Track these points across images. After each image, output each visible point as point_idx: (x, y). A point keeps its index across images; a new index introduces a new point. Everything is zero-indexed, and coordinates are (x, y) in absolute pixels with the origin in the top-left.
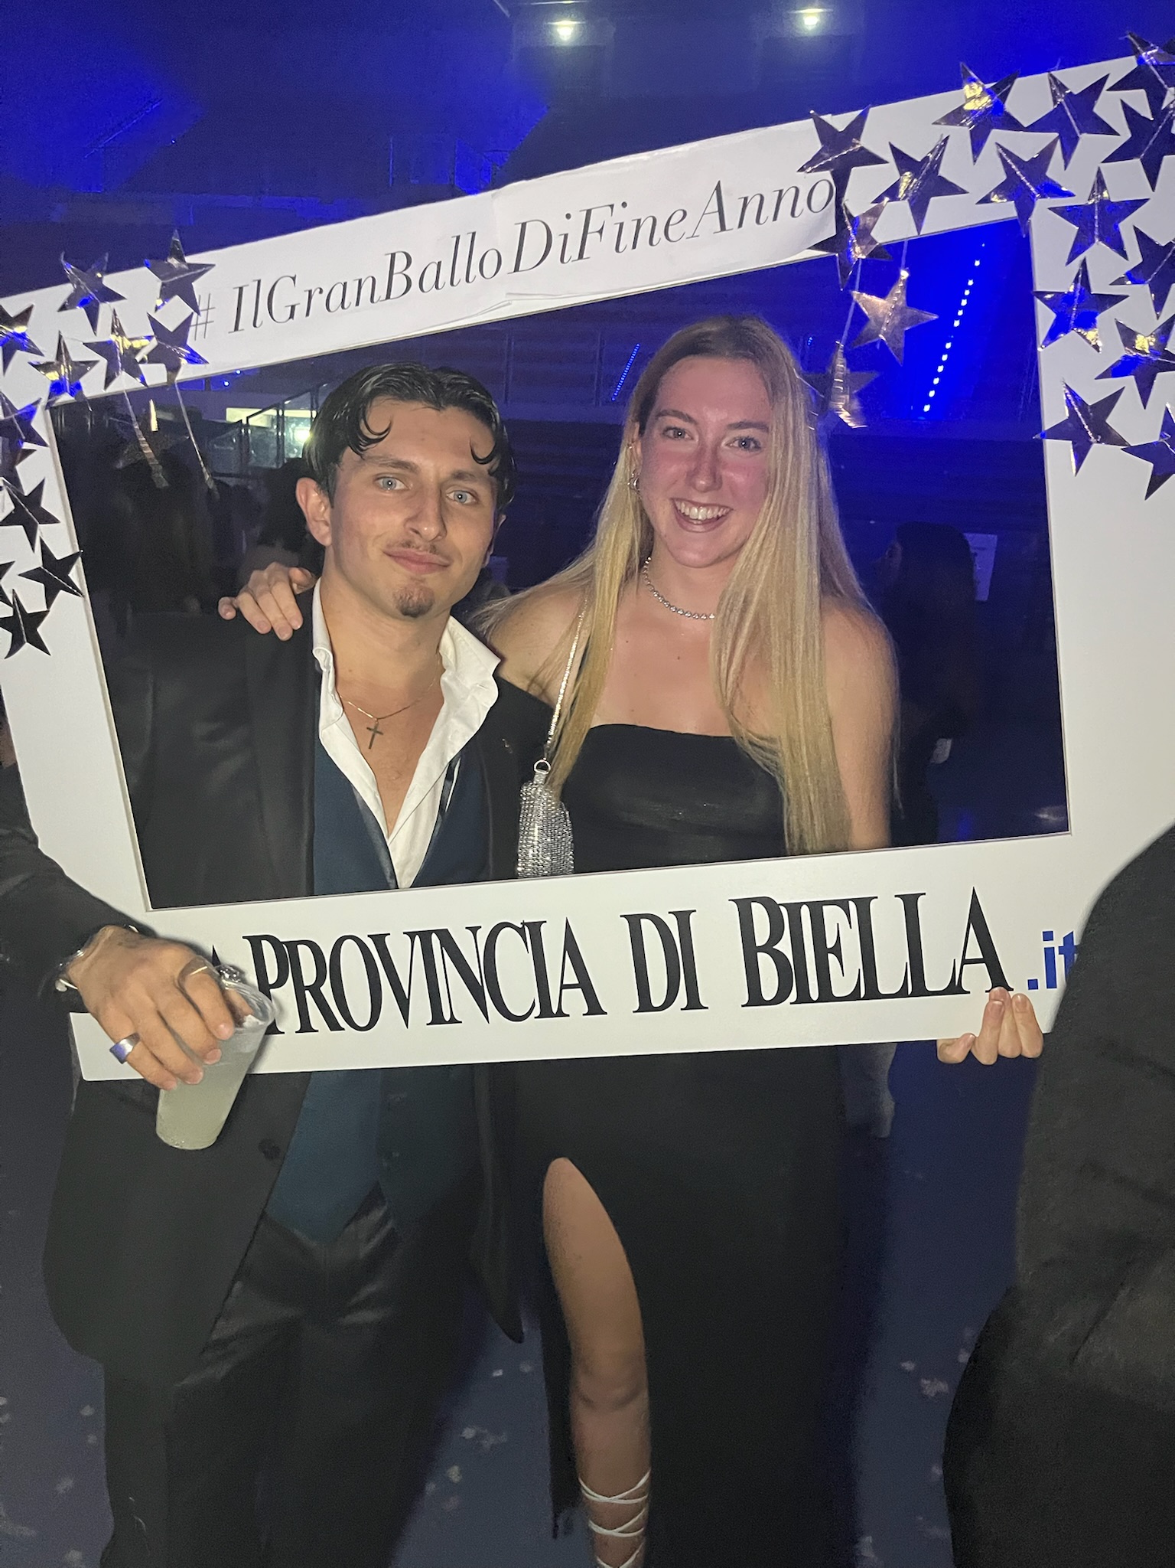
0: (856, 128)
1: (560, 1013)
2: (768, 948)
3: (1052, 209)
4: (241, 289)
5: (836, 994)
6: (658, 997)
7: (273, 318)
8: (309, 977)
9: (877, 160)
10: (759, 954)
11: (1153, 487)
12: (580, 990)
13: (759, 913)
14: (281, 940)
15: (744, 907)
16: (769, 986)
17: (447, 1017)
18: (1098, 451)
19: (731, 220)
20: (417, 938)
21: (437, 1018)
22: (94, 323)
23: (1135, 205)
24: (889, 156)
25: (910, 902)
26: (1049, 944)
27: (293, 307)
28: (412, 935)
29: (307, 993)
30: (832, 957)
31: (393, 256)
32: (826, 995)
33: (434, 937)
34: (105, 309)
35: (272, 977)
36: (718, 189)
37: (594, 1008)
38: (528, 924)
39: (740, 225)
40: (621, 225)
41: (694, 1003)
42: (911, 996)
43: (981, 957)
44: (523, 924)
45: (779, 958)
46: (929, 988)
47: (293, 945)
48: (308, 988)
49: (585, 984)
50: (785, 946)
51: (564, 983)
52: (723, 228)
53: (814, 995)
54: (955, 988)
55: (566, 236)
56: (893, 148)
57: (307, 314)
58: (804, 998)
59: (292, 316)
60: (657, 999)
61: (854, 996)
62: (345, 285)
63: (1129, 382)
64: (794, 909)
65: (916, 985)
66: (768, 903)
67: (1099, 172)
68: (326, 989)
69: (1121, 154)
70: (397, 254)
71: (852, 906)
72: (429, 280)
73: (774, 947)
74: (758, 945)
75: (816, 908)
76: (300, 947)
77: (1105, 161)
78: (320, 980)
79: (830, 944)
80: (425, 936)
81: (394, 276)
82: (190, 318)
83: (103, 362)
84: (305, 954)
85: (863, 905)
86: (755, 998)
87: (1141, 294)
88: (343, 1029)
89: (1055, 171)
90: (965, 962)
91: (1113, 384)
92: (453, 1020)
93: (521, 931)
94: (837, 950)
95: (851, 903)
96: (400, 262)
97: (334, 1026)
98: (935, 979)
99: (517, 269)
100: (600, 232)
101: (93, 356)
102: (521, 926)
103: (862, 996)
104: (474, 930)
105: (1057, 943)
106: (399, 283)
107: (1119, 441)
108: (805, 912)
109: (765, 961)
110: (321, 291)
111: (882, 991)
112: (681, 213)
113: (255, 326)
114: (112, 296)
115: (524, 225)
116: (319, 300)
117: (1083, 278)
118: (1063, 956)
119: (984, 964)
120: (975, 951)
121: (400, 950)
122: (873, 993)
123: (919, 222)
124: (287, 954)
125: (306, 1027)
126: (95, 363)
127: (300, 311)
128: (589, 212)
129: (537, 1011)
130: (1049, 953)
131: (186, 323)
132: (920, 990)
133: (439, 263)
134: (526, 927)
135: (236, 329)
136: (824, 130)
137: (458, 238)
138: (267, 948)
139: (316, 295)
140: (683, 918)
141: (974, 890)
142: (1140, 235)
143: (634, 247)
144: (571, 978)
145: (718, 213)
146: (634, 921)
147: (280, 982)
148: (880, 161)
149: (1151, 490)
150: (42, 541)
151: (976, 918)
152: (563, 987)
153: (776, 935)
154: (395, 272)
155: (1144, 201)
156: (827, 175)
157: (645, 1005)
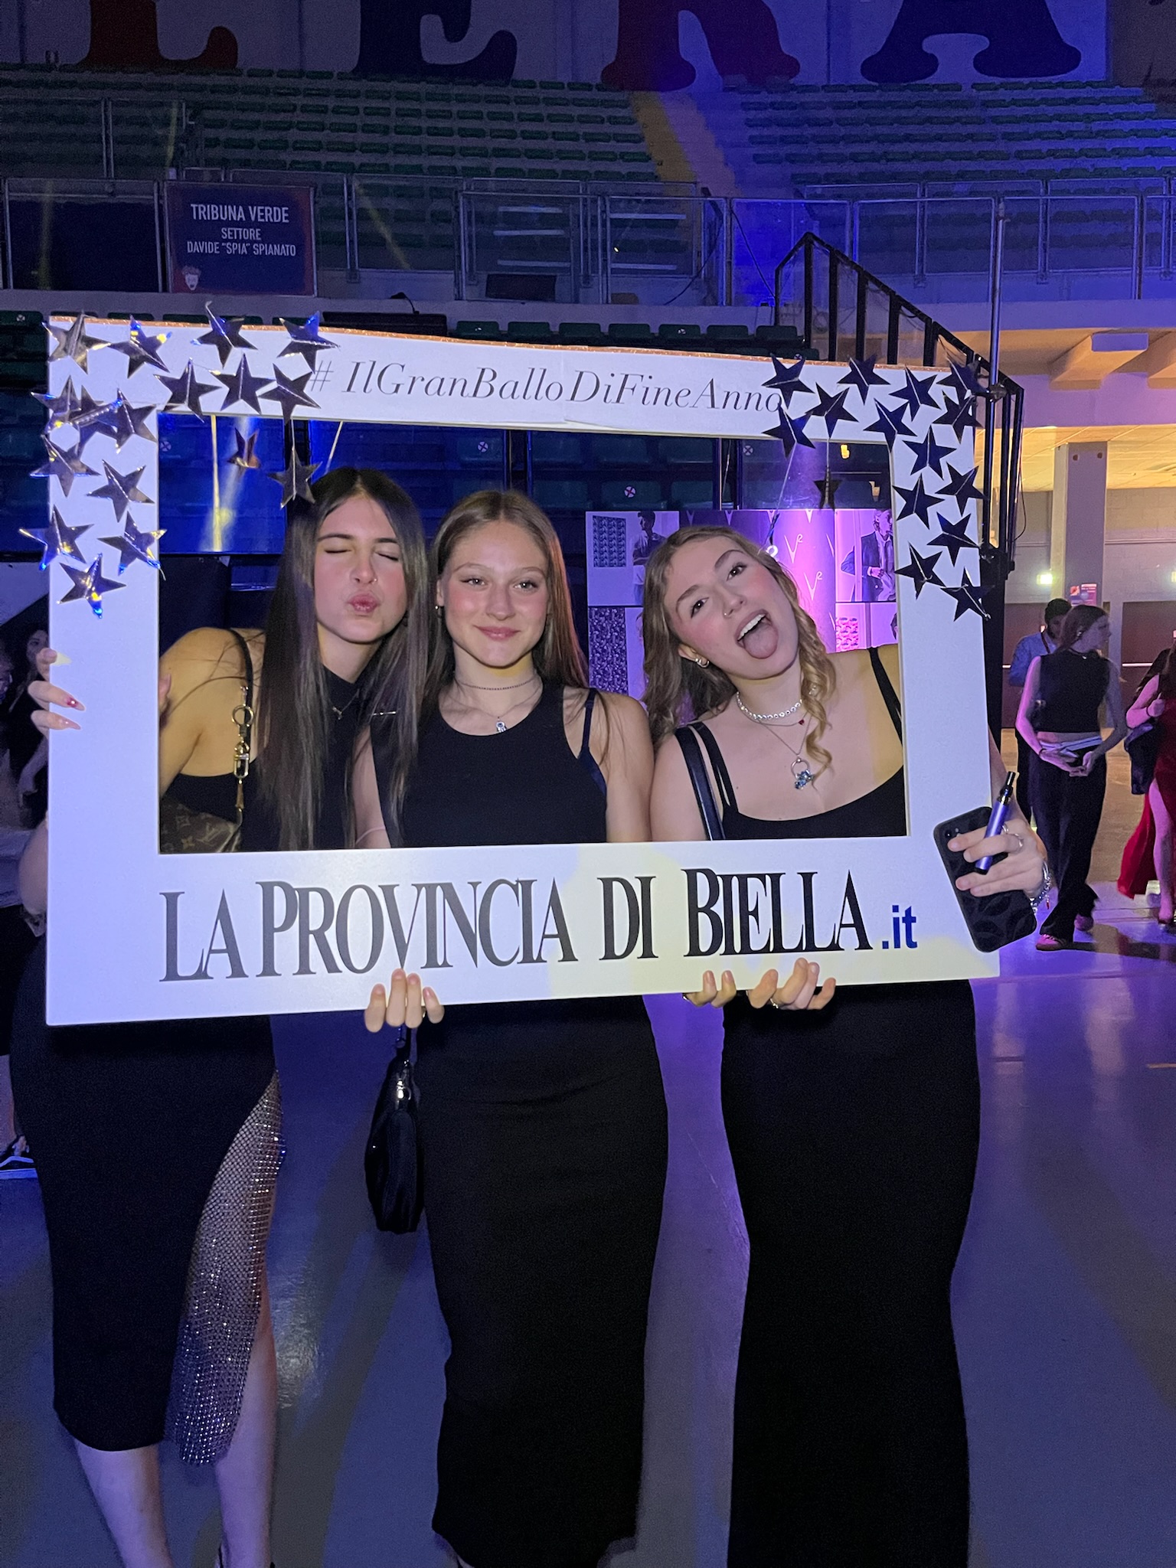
0: (796, 370)
1: (540, 960)
2: (707, 910)
3: (906, 442)
4: (358, 364)
5: (753, 948)
6: (620, 945)
7: (380, 387)
8: (315, 923)
9: (808, 390)
10: (700, 914)
11: (958, 615)
12: (558, 939)
13: (702, 879)
14: (294, 887)
15: (691, 875)
16: (705, 942)
17: (440, 962)
18: (927, 586)
19: (719, 402)
20: (424, 889)
21: (431, 962)
22: (223, 358)
23: (949, 450)
24: (815, 390)
25: (807, 878)
26: (896, 915)
27: (398, 386)
28: (419, 887)
29: (311, 937)
30: (751, 917)
31: (483, 370)
32: (746, 949)
33: (439, 887)
34: (236, 353)
35: (279, 920)
36: (712, 383)
37: (568, 956)
38: (521, 882)
39: (724, 407)
40: (647, 389)
41: (648, 953)
42: (806, 950)
43: (852, 922)
44: (518, 881)
45: (714, 917)
46: (817, 946)
47: (305, 893)
48: (312, 932)
49: (563, 935)
50: (719, 908)
51: (546, 933)
52: (713, 406)
53: (737, 947)
54: (834, 946)
55: (609, 386)
56: (818, 387)
57: (409, 392)
58: (730, 950)
59: (396, 391)
60: (618, 952)
61: (766, 950)
62: (442, 380)
63: (945, 549)
64: (727, 879)
65: (809, 944)
66: (709, 873)
67: (931, 428)
68: (331, 935)
69: (942, 421)
70: (486, 371)
71: (768, 878)
72: (507, 392)
73: (712, 909)
74: (699, 906)
75: (743, 879)
76: (311, 894)
77: (934, 423)
78: (326, 925)
79: (751, 909)
80: (431, 889)
81: (482, 383)
82: (308, 376)
83: (226, 389)
84: (316, 902)
85: (776, 878)
86: (695, 951)
87: (951, 500)
88: (341, 972)
89: (906, 420)
90: (842, 926)
91: (937, 549)
92: (445, 964)
93: (515, 888)
94: (755, 913)
95: (767, 877)
96: (488, 375)
97: (332, 968)
98: (821, 940)
99: (572, 399)
100: (633, 389)
101: (218, 383)
102: (515, 883)
103: (771, 950)
104: (475, 885)
105: (901, 914)
106: (484, 389)
107: (939, 582)
108: (735, 881)
109: (703, 919)
110: (423, 379)
111: (785, 947)
112: (686, 392)
113: (365, 391)
114: (243, 344)
115: (581, 373)
116: (419, 385)
117: (920, 485)
118: (904, 924)
119: (854, 929)
120: (849, 919)
121: (405, 899)
122: (779, 948)
123: (830, 432)
124: (298, 902)
125: (304, 968)
126: (215, 388)
127: (404, 389)
128: (627, 376)
129: (520, 957)
130: (896, 920)
131: (306, 377)
132: (811, 947)
133: (517, 383)
134: (520, 885)
135: (349, 390)
136: (778, 365)
137: (533, 370)
138: (279, 894)
139: (418, 382)
140: (646, 882)
141: (849, 875)
142: (950, 467)
143: (655, 403)
144: (552, 929)
145: (710, 398)
146: (608, 883)
147: (287, 925)
148: (809, 391)
149: (957, 616)
150: (129, 517)
151: (850, 893)
152: (545, 936)
153: (713, 900)
154: (483, 379)
155: (952, 450)
156: (779, 391)
157: (610, 954)
